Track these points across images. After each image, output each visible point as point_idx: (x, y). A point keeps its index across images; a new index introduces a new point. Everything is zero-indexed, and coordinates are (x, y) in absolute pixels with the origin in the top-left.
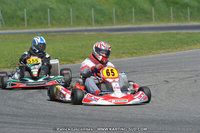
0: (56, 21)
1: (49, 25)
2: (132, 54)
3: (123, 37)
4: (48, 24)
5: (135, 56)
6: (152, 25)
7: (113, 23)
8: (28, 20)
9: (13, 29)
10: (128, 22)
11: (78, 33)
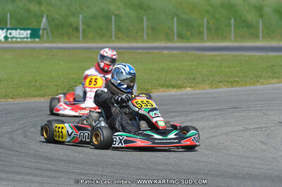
0: (122, 33)
1: (114, 38)
2: (232, 84)
3: (219, 59)
4: (111, 37)
5: (236, 86)
6: (259, 44)
7: (203, 39)
8: (84, 31)
9: (64, 43)
10: (225, 38)
11: (155, 51)
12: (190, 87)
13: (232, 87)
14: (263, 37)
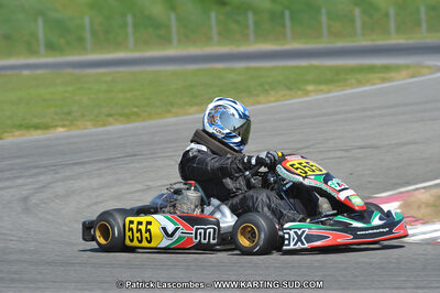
2: (128, 117)
3: (109, 78)
5: (134, 121)
6: (171, 52)
7: (87, 50)
10: (119, 45)
12: (63, 126)
13: (129, 122)
14: (179, 41)
